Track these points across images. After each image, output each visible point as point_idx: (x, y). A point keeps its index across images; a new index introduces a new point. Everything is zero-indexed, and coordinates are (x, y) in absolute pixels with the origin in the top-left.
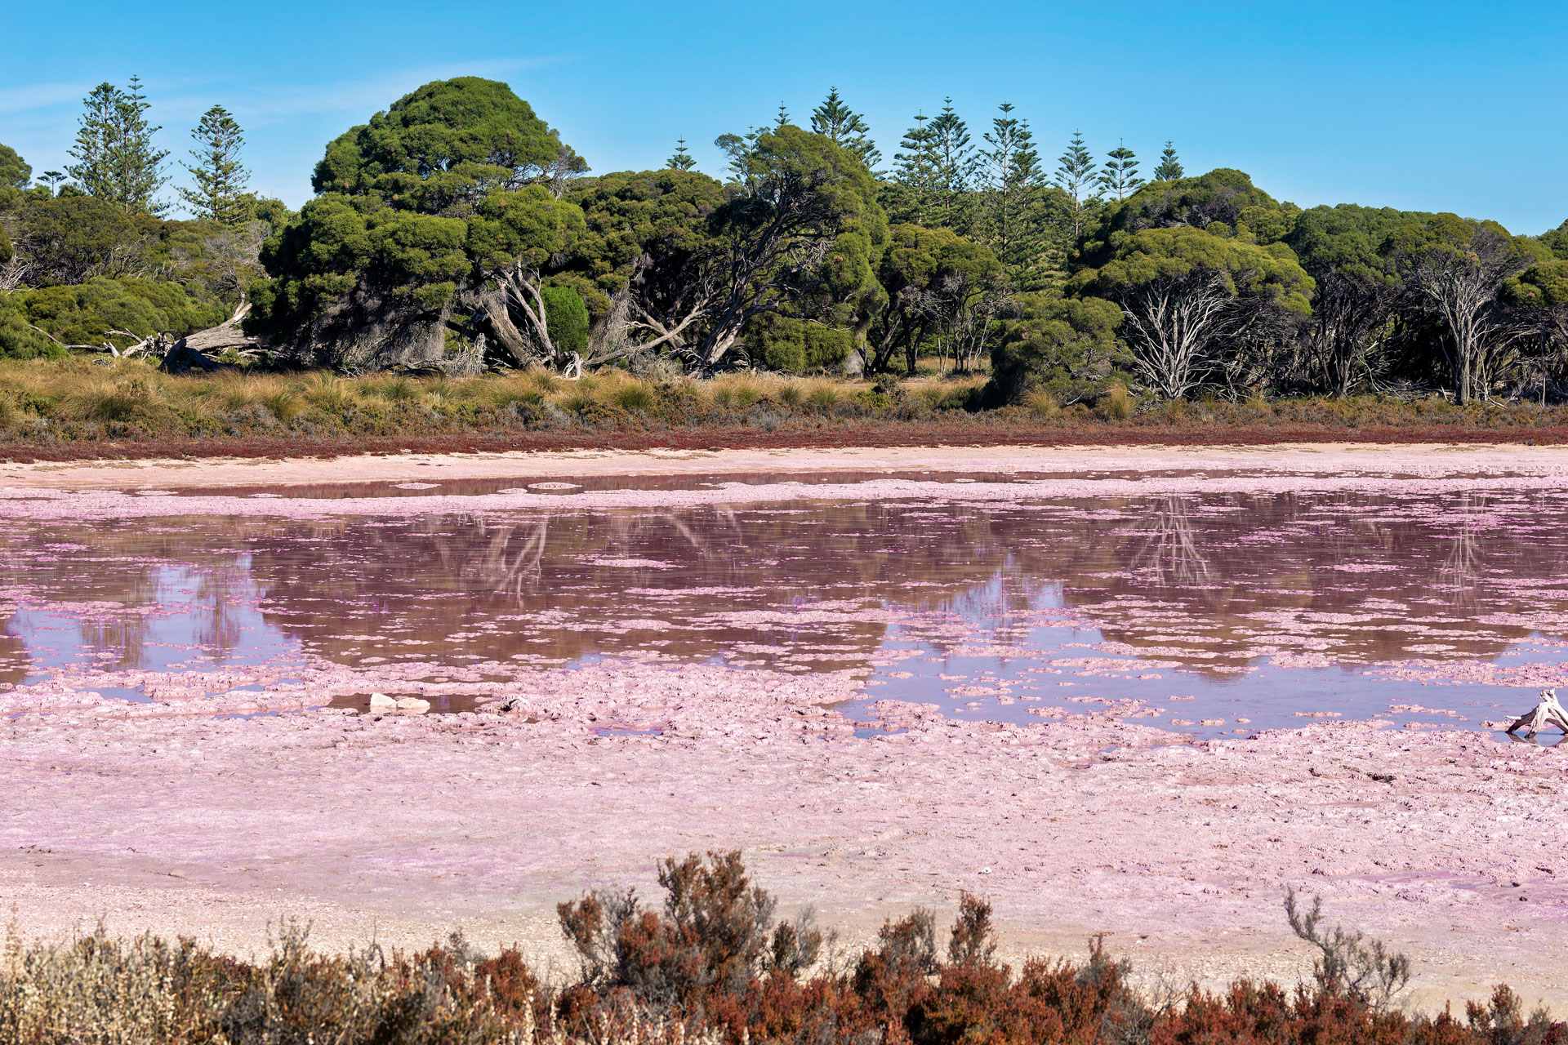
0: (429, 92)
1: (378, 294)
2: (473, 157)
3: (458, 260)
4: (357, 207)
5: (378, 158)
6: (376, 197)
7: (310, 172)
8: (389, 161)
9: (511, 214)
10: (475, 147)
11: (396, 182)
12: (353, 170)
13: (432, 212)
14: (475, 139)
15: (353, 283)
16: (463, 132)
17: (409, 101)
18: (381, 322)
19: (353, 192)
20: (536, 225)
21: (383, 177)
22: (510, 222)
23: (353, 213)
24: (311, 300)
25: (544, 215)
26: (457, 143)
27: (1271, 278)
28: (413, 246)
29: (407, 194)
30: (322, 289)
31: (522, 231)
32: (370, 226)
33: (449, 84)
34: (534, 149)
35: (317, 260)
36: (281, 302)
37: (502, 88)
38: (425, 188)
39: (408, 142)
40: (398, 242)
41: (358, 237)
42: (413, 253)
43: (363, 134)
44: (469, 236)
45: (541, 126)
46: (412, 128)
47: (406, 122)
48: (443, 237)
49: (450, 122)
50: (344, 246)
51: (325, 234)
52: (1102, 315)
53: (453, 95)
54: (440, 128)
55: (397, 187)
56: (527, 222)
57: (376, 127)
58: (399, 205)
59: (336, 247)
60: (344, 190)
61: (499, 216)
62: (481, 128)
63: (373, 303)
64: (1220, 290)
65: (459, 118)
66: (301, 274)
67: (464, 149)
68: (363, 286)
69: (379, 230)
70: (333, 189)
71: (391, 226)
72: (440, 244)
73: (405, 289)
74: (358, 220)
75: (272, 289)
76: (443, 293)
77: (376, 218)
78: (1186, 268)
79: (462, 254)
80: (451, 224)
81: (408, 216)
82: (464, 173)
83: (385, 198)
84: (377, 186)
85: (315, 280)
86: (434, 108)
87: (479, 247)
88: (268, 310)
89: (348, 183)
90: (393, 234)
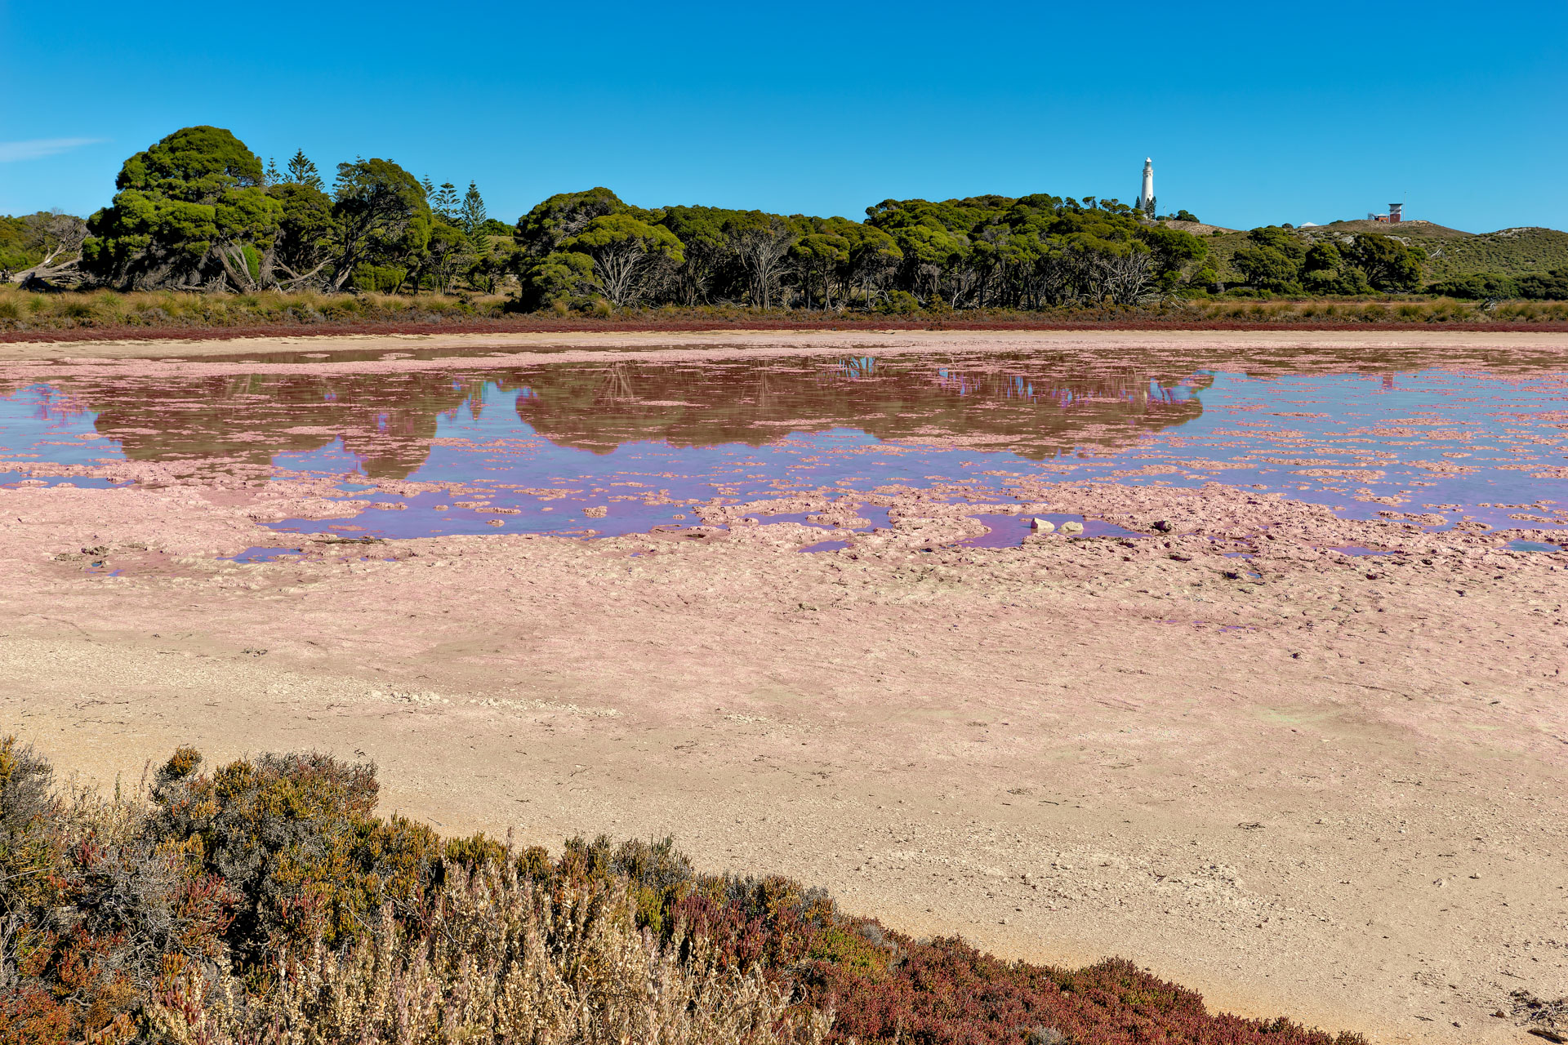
0: (185, 133)
1: (164, 247)
2: (217, 171)
3: (210, 228)
4: (147, 198)
5: (157, 170)
6: (158, 192)
7: (115, 177)
8: (164, 171)
9: (241, 203)
10: (216, 165)
11: (170, 184)
12: (143, 177)
13: (193, 201)
14: (216, 161)
15: (149, 241)
16: (208, 157)
17: (172, 138)
18: (166, 263)
19: (143, 188)
20: (256, 210)
21: (162, 181)
22: (242, 208)
23: (147, 202)
24: (122, 250)
25: (261, 205)
26: (206, 163)
27: (663, 243)
28: (185, 220)
29: (177, 191)
30: (130, 244)
31: (248, 213)
32: (157, 208)
33: (197, 129)
34: (250, 167)
35: (125, 227)
36: (104, 250)
37: (227, 132)
38: (189, 188)
39: (176, 161)
40: (175, 218)
41: (150, 215)
42: (185, 224)
43: (145, 157)
44: (217, 214)
45: (251, 154)
46: (177, 154)
47: (173, 150)
48: (202, 216)
49: (200, 151)
50: (143, 220)
51: (130, 213)
52: (584, 262)
53: (200, 135)
54: (194, 154)
55: (171, 187)
56: (251, 208)
57: (153, 152)
58: (173, 197)
59: (138, 220)
60: (138, 188)
61: (234, 204)
62: (218, 154)
63: (161, 253)
64: (640, 250)
65: (205, 148)
66: (116, 235)
67: (210, 166)
68: (155, 242)
69: (163, 211)
70: (131, 187)
71: (170, 209)
72: (201, 220)
73: (181, 245)
74: (150, 205)
75: (97, 244)
76: (203, 247)
77: (160, 204)
78: (625, 237)
79: (214, 225)
80: (207, 208)
81: (179, 204)
82: (211, 179)
83: (164, 193)
84: (159, 186)
85: (127, 239)
86: (189, 142)
87: (223, 221)
88: (96, 256)
89: (141, 184)
90: (172, 213)
